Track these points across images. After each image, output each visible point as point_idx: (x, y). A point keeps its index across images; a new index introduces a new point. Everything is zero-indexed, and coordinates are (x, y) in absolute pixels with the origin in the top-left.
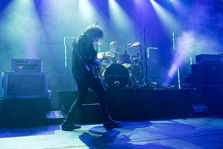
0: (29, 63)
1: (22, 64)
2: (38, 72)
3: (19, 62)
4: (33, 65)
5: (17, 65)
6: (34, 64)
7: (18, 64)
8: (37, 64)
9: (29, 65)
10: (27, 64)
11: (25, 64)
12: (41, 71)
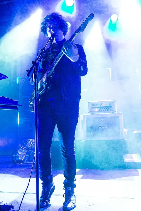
0: (104, 105)
1: (97, 106)
2: (112, 113)
3: (95, 105)
4: (107, 107)
5: (93, 108)
6: (108, 105)
7: (94, 106)
8: (111, 105)
9: (103, 107)
10: (102, 106)
11: (99, 106)
12: (115, 112)
